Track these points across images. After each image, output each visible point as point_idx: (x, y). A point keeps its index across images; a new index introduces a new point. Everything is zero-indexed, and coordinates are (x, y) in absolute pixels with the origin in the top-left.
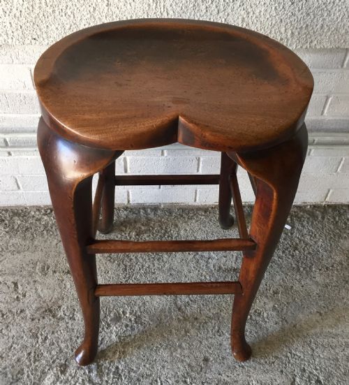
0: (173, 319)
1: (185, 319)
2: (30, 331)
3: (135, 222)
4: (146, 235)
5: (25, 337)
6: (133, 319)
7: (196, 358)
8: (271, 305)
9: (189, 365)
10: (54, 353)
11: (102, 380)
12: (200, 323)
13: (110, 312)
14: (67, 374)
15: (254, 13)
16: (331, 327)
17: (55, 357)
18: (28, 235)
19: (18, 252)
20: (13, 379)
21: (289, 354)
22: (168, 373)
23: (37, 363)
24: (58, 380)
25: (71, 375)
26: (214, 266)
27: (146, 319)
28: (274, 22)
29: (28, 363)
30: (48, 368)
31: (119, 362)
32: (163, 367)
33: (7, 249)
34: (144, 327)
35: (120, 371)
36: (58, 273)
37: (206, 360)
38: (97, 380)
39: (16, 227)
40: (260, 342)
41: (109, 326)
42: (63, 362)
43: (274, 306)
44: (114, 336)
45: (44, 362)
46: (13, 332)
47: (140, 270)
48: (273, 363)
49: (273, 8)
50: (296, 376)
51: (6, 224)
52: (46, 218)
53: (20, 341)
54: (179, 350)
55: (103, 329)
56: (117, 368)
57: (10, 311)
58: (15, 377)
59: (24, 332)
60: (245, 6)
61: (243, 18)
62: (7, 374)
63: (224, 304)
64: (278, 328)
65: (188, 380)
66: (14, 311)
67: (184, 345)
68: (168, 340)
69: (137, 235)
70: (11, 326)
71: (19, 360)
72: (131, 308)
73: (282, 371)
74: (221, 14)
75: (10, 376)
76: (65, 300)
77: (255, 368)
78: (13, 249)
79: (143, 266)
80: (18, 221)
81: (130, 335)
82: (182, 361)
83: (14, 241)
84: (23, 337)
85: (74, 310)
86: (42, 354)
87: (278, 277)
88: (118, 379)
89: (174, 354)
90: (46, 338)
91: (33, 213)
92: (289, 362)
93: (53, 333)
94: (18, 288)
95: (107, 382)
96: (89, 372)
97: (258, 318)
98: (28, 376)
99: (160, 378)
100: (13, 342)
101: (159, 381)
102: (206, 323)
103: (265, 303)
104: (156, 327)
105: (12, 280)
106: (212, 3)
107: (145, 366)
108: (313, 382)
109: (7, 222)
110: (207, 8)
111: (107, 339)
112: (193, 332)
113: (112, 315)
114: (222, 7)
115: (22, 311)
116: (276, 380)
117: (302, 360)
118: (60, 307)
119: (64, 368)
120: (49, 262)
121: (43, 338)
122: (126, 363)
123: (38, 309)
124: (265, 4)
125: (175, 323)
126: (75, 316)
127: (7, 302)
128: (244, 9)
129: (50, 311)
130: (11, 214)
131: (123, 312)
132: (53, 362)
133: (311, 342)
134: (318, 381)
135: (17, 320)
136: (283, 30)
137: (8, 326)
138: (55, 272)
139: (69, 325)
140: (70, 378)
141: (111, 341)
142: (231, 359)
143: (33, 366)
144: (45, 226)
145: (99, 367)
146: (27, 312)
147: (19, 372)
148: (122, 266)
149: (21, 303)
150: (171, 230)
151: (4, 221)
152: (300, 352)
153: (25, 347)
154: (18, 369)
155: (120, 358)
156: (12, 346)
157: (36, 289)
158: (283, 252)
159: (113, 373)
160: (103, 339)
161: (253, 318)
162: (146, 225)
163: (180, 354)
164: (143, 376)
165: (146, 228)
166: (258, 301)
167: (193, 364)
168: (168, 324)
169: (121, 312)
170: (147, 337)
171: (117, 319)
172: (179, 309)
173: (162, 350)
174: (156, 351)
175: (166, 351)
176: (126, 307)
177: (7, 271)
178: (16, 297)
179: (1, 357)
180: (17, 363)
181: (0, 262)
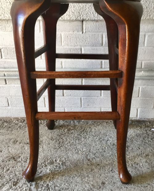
0: (84, 164)
3: (68, 126)
4: (73, 131)
6: (60, 163)
7: (97, 182)
8: (144, 160)
9: (92, 185)
10: (11, 176)
11: (37, 190)
12: (101, 167)
13: (48, 160)
14: (17, 186)
17: (12, 178)
18: (10, 129)
19: (3, 135)
22: (79, 188)
24: (10, 188)
26: (110, 143)
27: (68, 163)
30: (6, 182)
31: (50, 182)
32: (76, 185)
34: (67, 167)
35: (49, 186)
36: (22, 144)
37: (103, 183)
39: (4, 126)
40: (138, 176)
41: (46, 166)
42: (16, 180)
43: (146, 161)
44: (48, 171)
45: (5, 180)
47: (68, 143)
48: (147, 187)
52: (20, 123)
54: (87, 178)
55: (42, 167)
56: (48, 185)
64: (149, 171)
67: (90, 176)
68: (80, 173)
69: (68, 130)
72: (60, 159)
76: (23, 154)
79: (69, 142)
80: (6, 124)
81: (58, 171)
82: (88, 183)
85: (27, 158)
86: (5, 176)
87: (148, 149)
88: (48, 190)
89: (83, 180)
90: (8, 170)
91: (14, 122)
93: (13, 167)
96: (30, 186)
97: (136, 166)
102: (104, 167)
103: (140, 159)
104: (74, 167)
107: (65, 184)
111: (44, 171)
112: (96, 170)
118: (19, 157)
119: (15, 184)
120: (18, 139)
121: (7, 169)
122: (53, 182)
123: (7, 157)
125: (85, 166)
129: (14, 158)
130: (3, 121)
131: (55, 160)
132: (10, 180)
138: (20, 143)
139: (23, 165)
140: (18, 188)
141: (46, 172)
142: (119, 184)
144: (20, 127)
145: (37, 184)
148: (58, 142)
150: (87, 129)
155: (50, 180)
157: (8, 149)
158: (151, 139)
159: (45, 187)
160: (41, 171)
161: (134, 165)
162: (73, 127)
163: (88, 180)
164: (63, 189)
165: (73, 128)
166: (136, 158)
167: (95, 184)
168: (81, 166)
169: (54, 160)
170: (68, 171)
171: (52, 163)
172: (89, 160)
173: (76, 177)
174: (72, 178)
175: (79, 178)
176: (58, 158)
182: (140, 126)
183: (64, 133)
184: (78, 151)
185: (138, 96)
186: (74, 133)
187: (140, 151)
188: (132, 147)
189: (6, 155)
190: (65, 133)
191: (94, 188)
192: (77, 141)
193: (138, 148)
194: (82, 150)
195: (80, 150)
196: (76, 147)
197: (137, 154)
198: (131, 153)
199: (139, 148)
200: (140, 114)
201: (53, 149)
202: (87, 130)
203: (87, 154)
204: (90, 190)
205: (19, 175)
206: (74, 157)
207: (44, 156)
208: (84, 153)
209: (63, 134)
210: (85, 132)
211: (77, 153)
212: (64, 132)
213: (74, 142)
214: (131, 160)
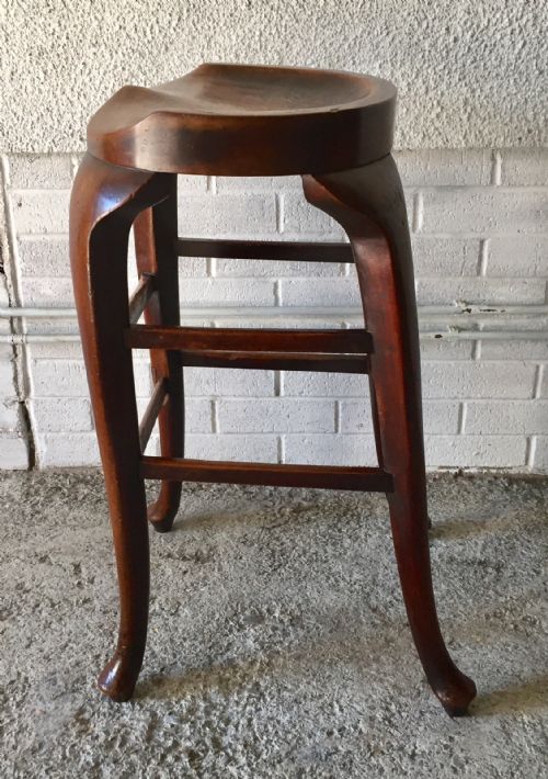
0: (361, 623)
1: (385, 624)
2: (101, 627)
4: (309, 513)
5: (90, 634)
6: (286, 620)
9: (395, 686)
11: (227, 699)
13: (244, 609)
15: (481, 91)
19: (84, 528)
20: (67, 689)
22: (354, 696)
26: (440, 556)
27: (310, 621)
28: (514, 104)
31: (261, 676)
32: (345, 687)
33: (64, 522)
34: (309, 632)
35: (262, 689)
39: (80, 498)
41: (241, 627)
44: (250, 642)
46: (70, 627)
47: (300, 556)
49: (512, 81)
51: (64, 494)
53: (82, 640)
54: (375, 666)
55: (231, 631)
56: (257, 684)
57: (66, 600)
58: (70, 686)
59: (89, 628)
60: (467, 80)
61: (466, 99)
62: (56, 681)
63: (461, 608)
65: (393, 707)
66: (73, 600)
67: (383, 658)
68: (353, 650)
70: (67, 619)
71: (77, 664)
72: (283, 605)
74: (431, 94)
75: (60, 683)
76: (164, 589)
78: (74, 523)
79: (305, 552)
80: (83, 490)
81: (281, 642)
82: (381, 680)
83: (75, 513)
84: (86, 634)
85: (179, 604)
88: (259, 699)
89: (364, 670)
94: (80, 571)
95: (237, 703)
96: (205, 686)
97: (529, 629)
99: (337, 702)
100: (70, 640)
101: (336, 705)
103: (542, 608)
104: (331, 632)
105: (72, 560)
106: (416, 77)
107: (309, 683)
110: (409, 84)
111: (238, 644)
113: (247, 613)
114: (432, 82)
115: (85, 601)
122: (273, 678)
124: (497, 75)
125: (366, 629)
126: (180, 612)
127: (61, 589)
128: (466, 85)
130: (73, 480)
131: (268, 610)
135: (78, 613)
136: (530, 115)
137: (61, 619)
139: (170, 623)
141: (245, 647)
145: (222, 681)
146: (96, 602)
147: (77, 680)
148: (267, 551)
149: (85, 591)
150: (357, 508)
151: (60, 489)
153: (89, 647)
154: (77, 675)
155: (263, 671)
156: (66, 645)
159: (250, 691)
160: (230, 644)
161: (521, 627)
162: (310, 500)
163: (378, 671)
164: (305, 698)
165: (311, 504)
166: (528, 605)
167: (404, 685)
168: (352, 630)
169: (264, 610)
170: (314, 645)
171: (258, 619)
172: (374, 610)
173: (342, 663)
174: (330, 664)
175: (350, 665)
176: (274, 603)
177: (62, 550)
178: (76, 582)
179: (47, 658)
180: (74, 667)
181: (52, 538)
182: (537, 498)
183: (280, 521)
184: (337, 581)
185: (534, 397)
186: (315, 521)
187: (540, 581)
188: (513, 568)
189: (110, 594)
190: (286, 522)
191: (400, 694)
192: (329, 548)
193: (532, 573)
194: (348, 579)
195: (344, 579)
196: (330, 568)
197: (532, 591)
198: (510, 588)
199: (538, 573)
200: (537, 456)
201: (253, 574)
202: (359, 510)
203: (367, 590)
204: (388, 700)
205: (163, 656)
206: (327, 601)
207: (230, 596)
208: (357, 587)
209: (280, 525)
210: (352, 516)
211: (335, 587)
212: (282, 516)
213: (321, 552)
214: (511, 611)
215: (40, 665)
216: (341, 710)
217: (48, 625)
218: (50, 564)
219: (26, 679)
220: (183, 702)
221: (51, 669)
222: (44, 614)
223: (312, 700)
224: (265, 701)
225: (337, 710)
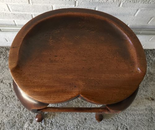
1: (78, 102)
2: (18, 105)
5: (16, 108)
7: (82, 118)
9: (79, 121)
10: (27, 115)
11: (46, 126)
12: (84, 104)
14: (33, 123)
16: (134, 106)
17: (28, 116)
20: (13, 125)
21: (117, 118)
22: (71, 124)
23: (21, 119)
24: (29, 126)
25: (34, 124)
29: (18, 119)
30: (25, 121)
32: (69, 122)
33: (5, 67)
35: (53, 123)
37: (85, 119)
38: (44, 126)
45: (24, 118)
46: (11, 106)
48: (111, 121)
50: (118, 126)
51: (3, 54)
53: (14, 110)
54: (75, 115)
56: (52, 121)
57: (9, 96)
62: (10, 123)
65: (78, 127)
66: (11, 96)
71: (14, 117)
73: (114, 124)
75: (11, 124)
77: (104, 123)
82: (76, 119)
86: (23, 115)
89: (73, 116)
92: (117, 121)
94: (11, 86)
96: (41, 123)
98: (18, 124)
101: (67, 127)
102: (86, 103)
105: (9, 82)
107: (62, 121)
108: (125, 129)
109: (4, 53)
115: (14, 96)
116: (111, 128)
117: (122, 120)
119: (31, 121)
122: (55, 119)
125: (74, 103)
127: (7, 92)
130: (5, 49)
132: (27, 118)
133: (126, 113)
134: (127, 129)
135: (12, 100)
137: (9, 103)
142: (95, 119)
143: (20, 120)
145: (45, 121)
149: (13, 93)
151: (2, 52)
152: (122, 117)
153: (16, 112)
154: (14, 121)
155: (53, 118)
156: (11, 111)
159: (50, 123)
163: (76, 117)
164: (61, 125)
167: (81, 121)
173: (69, 114)
174: (66, 115)
175: (71, 115)
177: (6, 78)
178: (11, 90)
179: (7, 116)
180: (13, 118)
181: (3, 73)
204: (77, 125)
215: (6, 118)
216: (68, 129)
217: (6, 105)
218: (4, 83)
219: (4, 122)
220: (37, 128)
221: (8, 120)
222: (5, 101)
223: (63, 126)
224: (53, 126)
225: (67, 128)
